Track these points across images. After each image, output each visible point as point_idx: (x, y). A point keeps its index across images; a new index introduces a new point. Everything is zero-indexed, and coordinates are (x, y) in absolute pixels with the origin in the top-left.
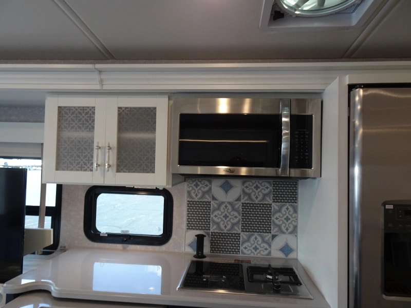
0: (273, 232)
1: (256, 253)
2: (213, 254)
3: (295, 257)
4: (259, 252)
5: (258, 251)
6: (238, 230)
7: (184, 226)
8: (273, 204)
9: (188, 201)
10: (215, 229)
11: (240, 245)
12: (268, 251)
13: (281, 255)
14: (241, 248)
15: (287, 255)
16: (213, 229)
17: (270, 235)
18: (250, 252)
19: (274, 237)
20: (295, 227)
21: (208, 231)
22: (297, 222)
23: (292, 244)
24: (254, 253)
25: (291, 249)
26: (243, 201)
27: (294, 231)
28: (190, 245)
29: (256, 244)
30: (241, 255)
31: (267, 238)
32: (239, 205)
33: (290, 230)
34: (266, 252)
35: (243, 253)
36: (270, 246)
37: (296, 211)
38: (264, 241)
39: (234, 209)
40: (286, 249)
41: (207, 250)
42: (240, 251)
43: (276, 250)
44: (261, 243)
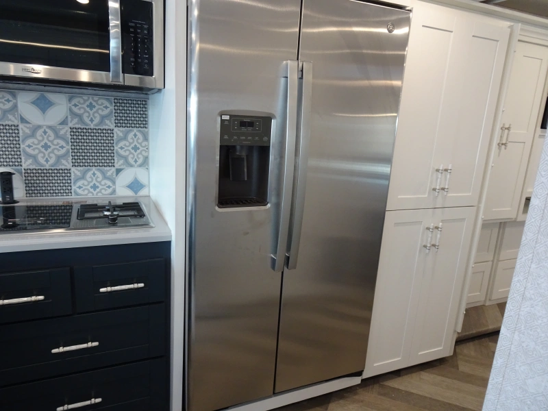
0: (117, 166)
1: (95, 193)
2: (31, 198)
3: (147, 194)
4: (100, 192)
5: (98, 190)
6: (67, 164)
8: (116, 130)
10: (31, 164)
11: (72, 184)
12: (111, 189)
13: (129, 193)
14: (73, 188)
15: (136, 192)
16: (27, 164)
17: (113, 169)
18: (86, 192)
19: (118, 171)
20: (146, 159)
21: (19, 167)
22: (148, 152)
23: (142, 178)
24: (92, 193)
25: (141, 184)
26: (71, 125)
27: (145, 163)
29: (94, 182)
30: (74, 196)
31: (109, 174)
32: (65, 130)
33: (140, 161)
34: (109, 191)
35: (77, 194)
36: (114, 183)
37: (146, 138)
38: (105, 177)
39: (57, 136)
40: (136, 186)
41: (19, 193)
42: (73, 191)
43: (123, 187)
44: (102, 180)
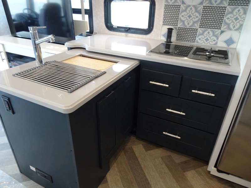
0: (222, 29)
1: (206, 43)
2: (178, 42)
3: (235, 47)
4: (209, 43)
5: (208, 41)
6: (197, 26)
7: (161, 23)
8: (228, 7)
9: (165, 5)
10: (181, 25)
11: (197, 37)
12: (215, 42)
13: (225, 45)
14: (197, 39)
15: (228, 45)
16: (180, 25)
17: (220, 31)
18: (202, 42)
19: (222, 32)
20: (241, 26)
21: (176, 26)
22: (244, 21)
23: (235, 38)
24: (205, 43)
25: (233, 41)
26: (204, 5)
27: (240, 29)
28: (164, 35)
29: (208, 37)
30: (196, 43)
31: (217, 33)
32: (201, 8)
33: (236, 27)
34: (214, 43)
36: (218, 38)
37: (245, 13)
38: (214, 35)
39: (196, 11)
40: (230, 42)
41: (173, 39)
42: (196, 41)
43: (222, 41)
44: (212, 36)
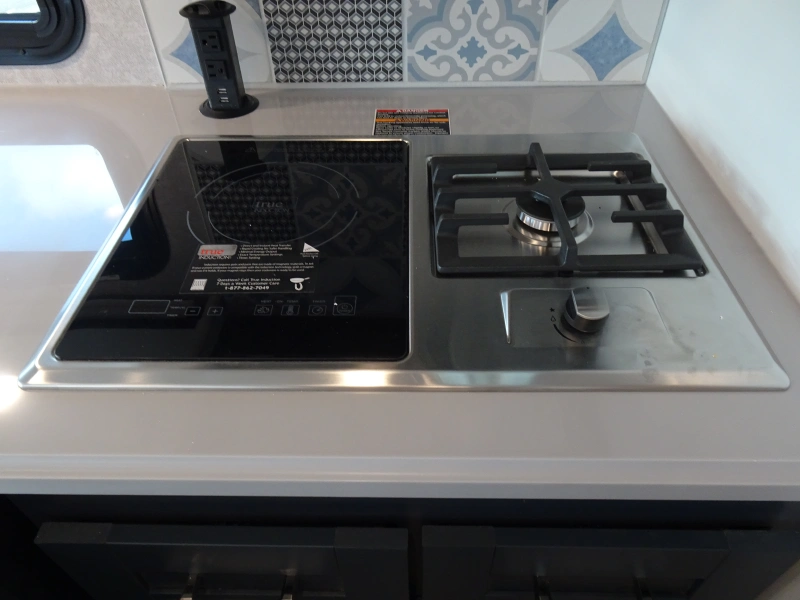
1: (471, 71)
2: (290, 86)
3: (638, 78)
4: (487, 69)
5: (481, 62)
11: (404, 42)
12: (524, 58)
13: (579, 73)
14: (407, 53)
15: (601, 71)
18: (445, 67)
24: (463, 73)
25: (627, 41)
28: (179, 54)
29: (474, 32)
30: (407, 83)
34: (517, 65)
35: (417, 75)
36: (536, 36)
38: (510, 16)
40: (607, 46)
41: (255, 70)
42: (405, 66)
43: (561, 51)
44: (499, 26)
